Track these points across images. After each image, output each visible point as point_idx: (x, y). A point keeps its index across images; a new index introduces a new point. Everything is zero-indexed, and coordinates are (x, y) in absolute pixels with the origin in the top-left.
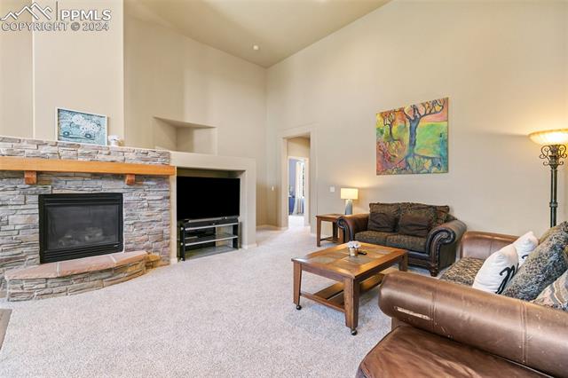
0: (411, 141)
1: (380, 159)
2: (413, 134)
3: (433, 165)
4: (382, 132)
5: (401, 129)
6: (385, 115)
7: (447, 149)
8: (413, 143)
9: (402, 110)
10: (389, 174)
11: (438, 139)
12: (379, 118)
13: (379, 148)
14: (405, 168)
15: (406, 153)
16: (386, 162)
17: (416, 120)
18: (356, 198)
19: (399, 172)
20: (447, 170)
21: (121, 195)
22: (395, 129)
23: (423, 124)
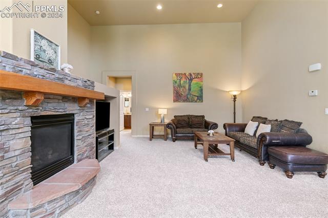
0: (189, 88)
1: (175, 95)
2: (190, 85)
3: (198, 99)
4: (176, 82)
5: (185, 82)
6: (177, 75)
7: (202, 93)
8: (190, 89)
9: (185, 74)
10: (179, 102)
11: (199, 89)
12: (174, 75)
13: (175, 89)
14: (187, 100)
15: (187, 93)
16: (178, 97)
17: (191, 80)
18: (166, 113)
19: (184, 101)
20: (202, 102)
21: (73, 115)
22: (182, 82)
23: (194, 82)
